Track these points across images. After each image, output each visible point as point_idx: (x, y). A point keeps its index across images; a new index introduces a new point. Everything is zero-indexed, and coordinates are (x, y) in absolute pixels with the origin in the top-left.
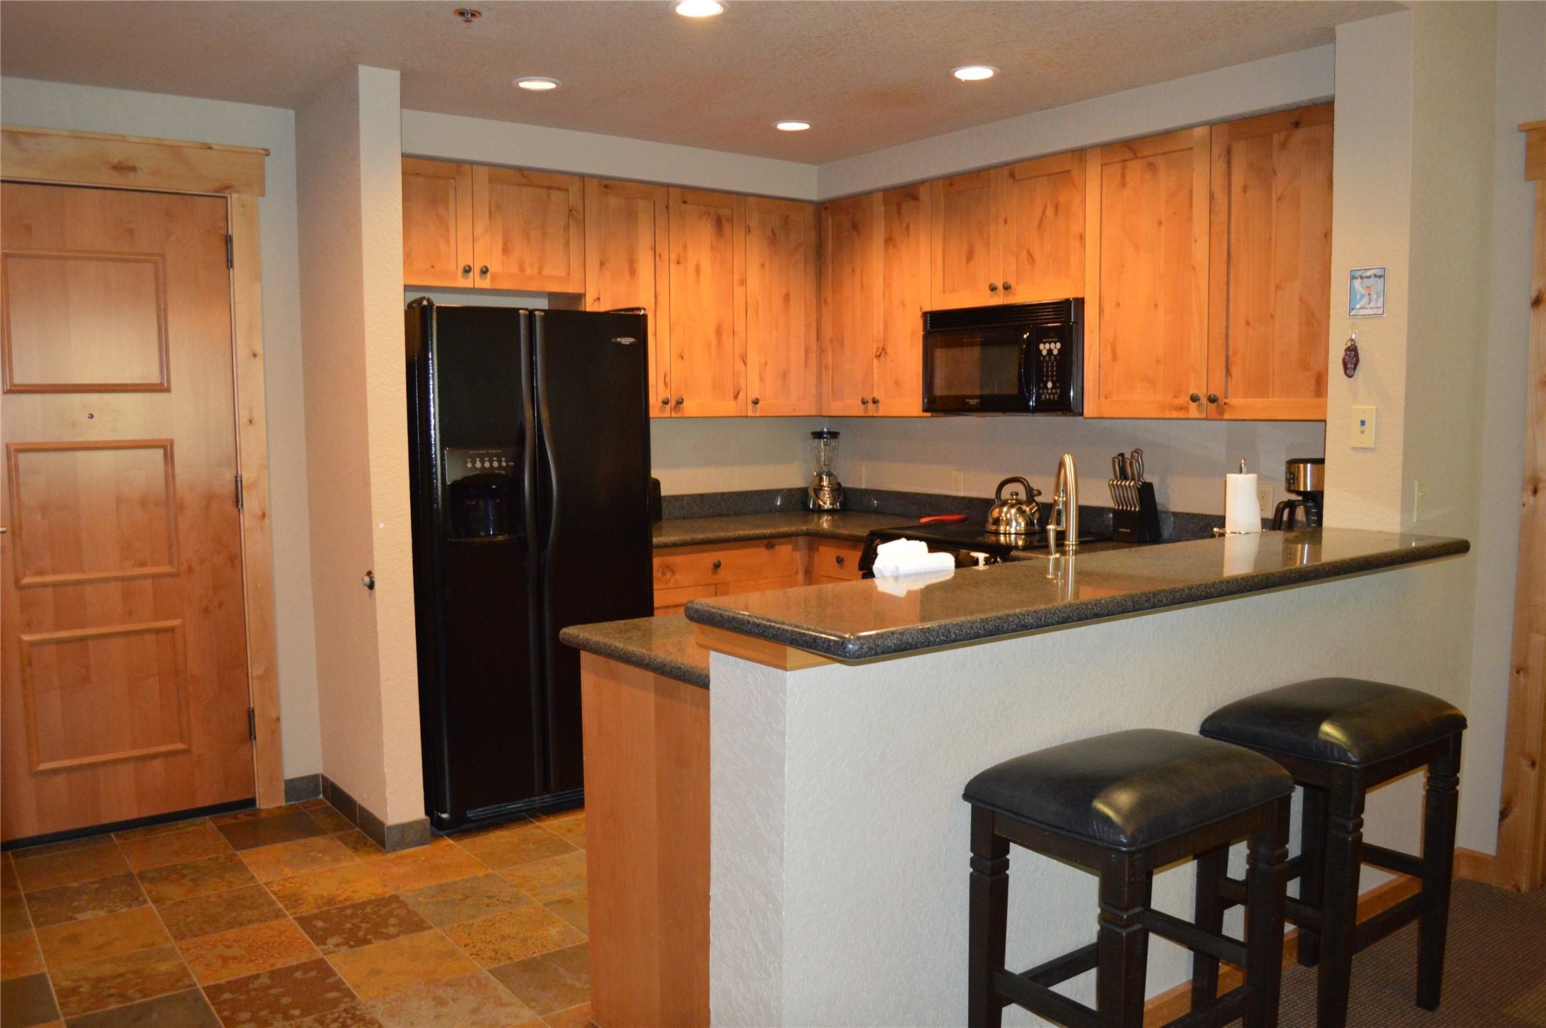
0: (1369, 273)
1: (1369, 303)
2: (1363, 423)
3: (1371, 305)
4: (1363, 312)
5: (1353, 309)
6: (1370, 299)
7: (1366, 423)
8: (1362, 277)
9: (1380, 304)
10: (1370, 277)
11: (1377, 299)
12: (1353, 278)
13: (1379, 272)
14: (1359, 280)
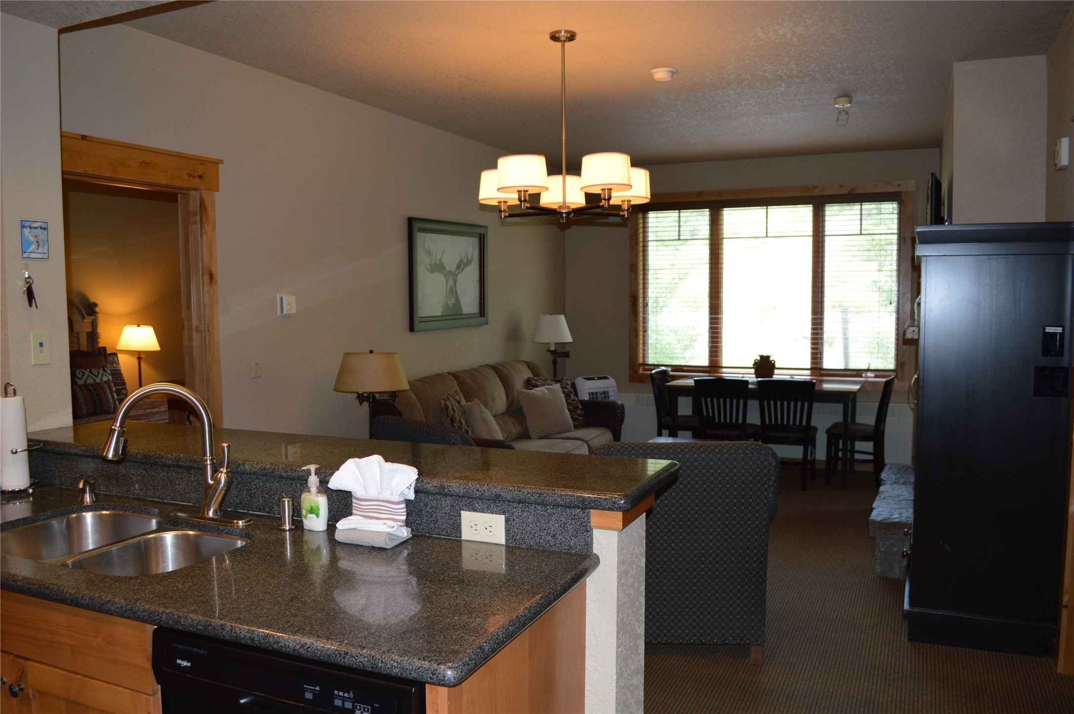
0: (36, 225)
1: (38, 249)
2: (41, 344)
3: (40, 250)
4: (33, 255)
5: (26, 252)
6: (38, 245)
7: (44, 345)
8: (31, 228)
9: (46, 251)
10: (36, 228)
11: (44, 246)
12: (23, 227)
13: (44, 226)
14: (28, 229)
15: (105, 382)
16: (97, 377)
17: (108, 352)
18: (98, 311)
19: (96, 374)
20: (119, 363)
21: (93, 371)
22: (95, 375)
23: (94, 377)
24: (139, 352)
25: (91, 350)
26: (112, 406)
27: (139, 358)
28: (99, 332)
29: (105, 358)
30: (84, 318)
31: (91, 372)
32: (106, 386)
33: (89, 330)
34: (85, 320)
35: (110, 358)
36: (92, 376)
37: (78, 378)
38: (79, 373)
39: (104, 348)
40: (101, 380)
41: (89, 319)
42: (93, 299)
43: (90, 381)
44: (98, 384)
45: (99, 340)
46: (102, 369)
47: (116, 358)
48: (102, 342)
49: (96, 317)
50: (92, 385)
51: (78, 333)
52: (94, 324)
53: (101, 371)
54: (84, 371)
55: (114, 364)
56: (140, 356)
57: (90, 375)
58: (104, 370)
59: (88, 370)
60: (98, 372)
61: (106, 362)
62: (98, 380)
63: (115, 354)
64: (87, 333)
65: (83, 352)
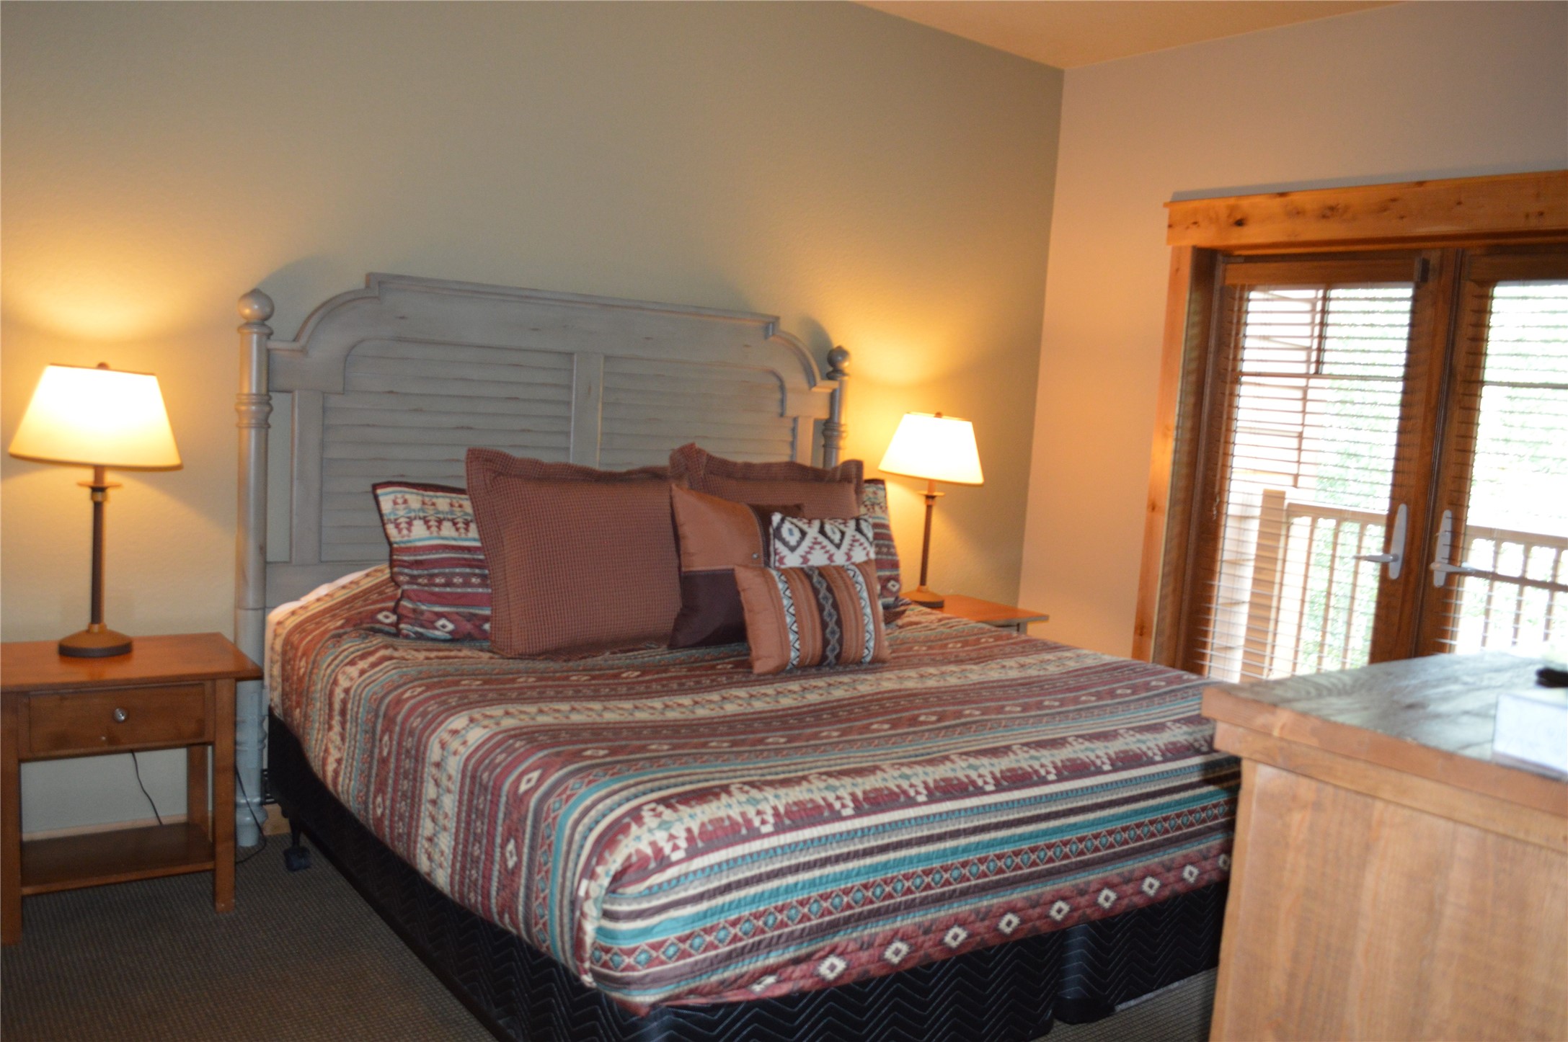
15: (858, 566)
16: (838, 546)
17: (867, 475)
18: (847, 371)
19: (837, 538)
20: (886, 508)
21: (828, 528)
22: (831, 541)
23: (830, 547)
24: (932, 483)
25: (820, 465)
26: (872, 644)
27: (930, 497)
28: (843, 421)
29: (859, 491)
30: (812, 383)
31: (822, 531)
32: (861, 579)
33: (824, 415)
34: (814, 389)
35: (869, 490)
36: (826, 542)
37: (785, 543)
38: (791, 532)
39: (859, 465)
40: (849, 558)
41: (824, 388)
42: (837, 341)
43: (818, 559)
44: (840, 570)
45: (842, 443)
46: (852, 524)
47: (881, 493)
48: (849, 449)
49: (841, 384)
50: (822, 571)
51: (795, 420)
52: (834, 401)
53: (850, 529)
54: (805, 527)
55: (877, 508)
56: (932, 494)
57: (821, 538)
58: (859, 529)
59: (816, 524)
60: (843, 534)
61: (860, 502)
62: (840, 559)
63: (878, 482)
64: (816, 422)
65: (803, 468)
